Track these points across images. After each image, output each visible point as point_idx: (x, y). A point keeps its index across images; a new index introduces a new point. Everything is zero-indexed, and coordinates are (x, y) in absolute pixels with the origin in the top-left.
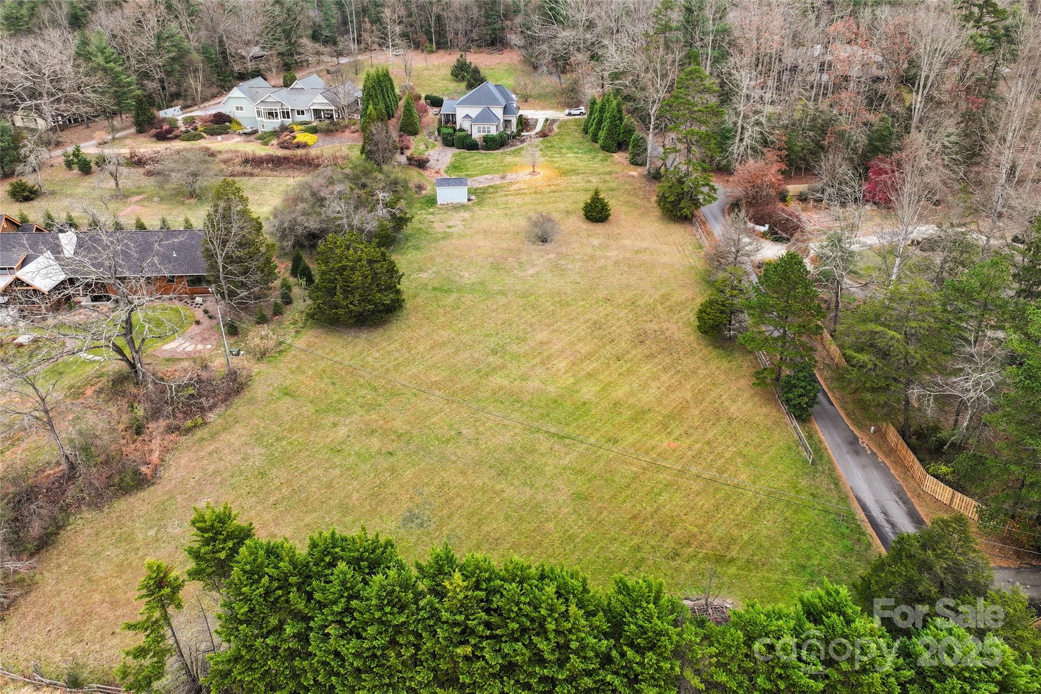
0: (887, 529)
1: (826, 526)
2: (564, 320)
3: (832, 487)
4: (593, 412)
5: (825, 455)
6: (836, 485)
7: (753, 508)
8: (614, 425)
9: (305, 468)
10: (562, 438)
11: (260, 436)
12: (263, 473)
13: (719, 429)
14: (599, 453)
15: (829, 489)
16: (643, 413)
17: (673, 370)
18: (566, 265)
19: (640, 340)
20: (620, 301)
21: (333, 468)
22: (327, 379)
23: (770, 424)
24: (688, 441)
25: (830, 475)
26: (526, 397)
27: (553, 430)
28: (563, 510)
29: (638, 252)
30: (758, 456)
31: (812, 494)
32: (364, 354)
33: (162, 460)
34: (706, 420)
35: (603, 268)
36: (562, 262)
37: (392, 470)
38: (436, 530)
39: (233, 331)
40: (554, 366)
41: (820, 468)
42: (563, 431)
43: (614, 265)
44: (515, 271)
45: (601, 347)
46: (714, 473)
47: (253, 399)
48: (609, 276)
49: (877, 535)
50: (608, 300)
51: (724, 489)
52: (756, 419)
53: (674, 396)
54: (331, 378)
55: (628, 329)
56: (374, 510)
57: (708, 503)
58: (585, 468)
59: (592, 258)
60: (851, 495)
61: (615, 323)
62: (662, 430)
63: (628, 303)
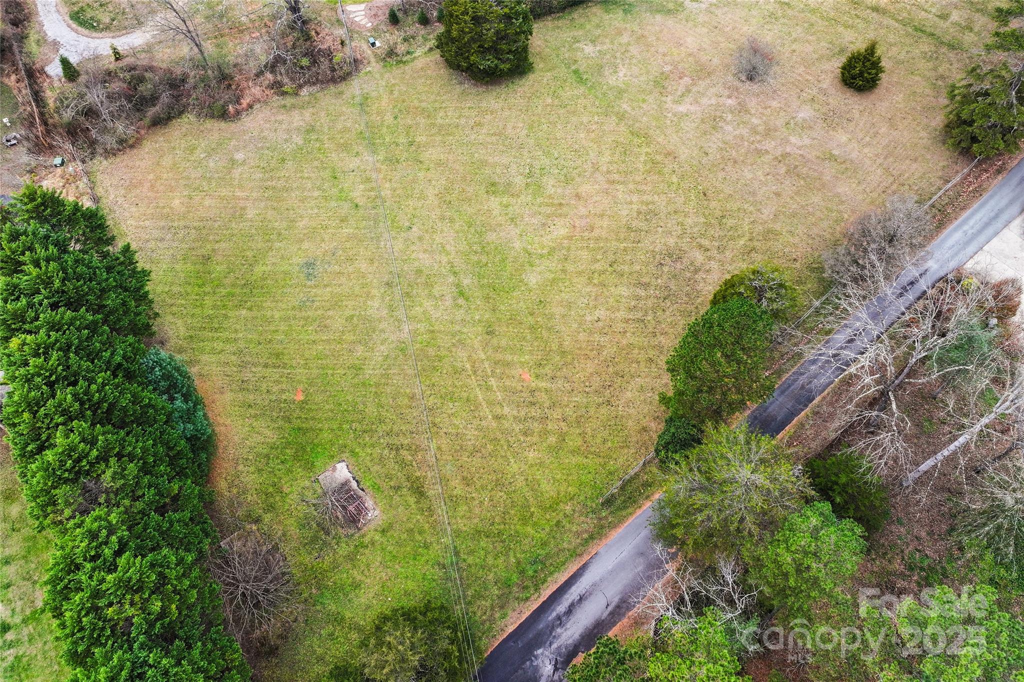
0: (561, 608)
1: (524, 552)
2: (631, 186)
3: (585, 536)
4: (515, 294)
5: (630, 510)
6: (592, 537)
7: (497, 480)
8: (511, 319)
9: (306, 175)
10: (461, 294)
11: (311, 129)
12: (283, 160)
13: (585, 400)
14: (465, 330)
15: (578, 534)
16: (549, 329)
17: (639, 315)
18: (728, 124)
19: (662, 262)
20: (713, 204)
21: (319, 189)
22: (396, 110)
23: (634, 439)
24: (543, 384)
25: (602, 527)
26: (491, 237)
27: (466, 282)
28: (382, 348)
29: (832, 158)
30: (573, 452)
31: (558, 522)
32: (444, 105)
33: (250, 106)
34: (587, 384)
35: (759, 153)
36: (730, 117)
37: (342, 221)
38: (310, 287)
39: (394, 19)
40: (552, 227)
41: (604, 514)
42: (470, 290)
43: (777, 158)
44: (670, 98)
45: (618, 240)
46: (517, 428)
47: (341, 93)
48: (750, 167)
49: (544, 602)
50: (705, 195)
51: (502, 446)
52: (630, 423)
53: (597, 339)
54: (400, 111)
55: (671, 241)
56: (302, 241)
57: (473, 442)
58: (439, 332)
59: (769, 132)
60: (586, 558)
61: (669, 225)
62: (540, 357)
63: (718, 213)
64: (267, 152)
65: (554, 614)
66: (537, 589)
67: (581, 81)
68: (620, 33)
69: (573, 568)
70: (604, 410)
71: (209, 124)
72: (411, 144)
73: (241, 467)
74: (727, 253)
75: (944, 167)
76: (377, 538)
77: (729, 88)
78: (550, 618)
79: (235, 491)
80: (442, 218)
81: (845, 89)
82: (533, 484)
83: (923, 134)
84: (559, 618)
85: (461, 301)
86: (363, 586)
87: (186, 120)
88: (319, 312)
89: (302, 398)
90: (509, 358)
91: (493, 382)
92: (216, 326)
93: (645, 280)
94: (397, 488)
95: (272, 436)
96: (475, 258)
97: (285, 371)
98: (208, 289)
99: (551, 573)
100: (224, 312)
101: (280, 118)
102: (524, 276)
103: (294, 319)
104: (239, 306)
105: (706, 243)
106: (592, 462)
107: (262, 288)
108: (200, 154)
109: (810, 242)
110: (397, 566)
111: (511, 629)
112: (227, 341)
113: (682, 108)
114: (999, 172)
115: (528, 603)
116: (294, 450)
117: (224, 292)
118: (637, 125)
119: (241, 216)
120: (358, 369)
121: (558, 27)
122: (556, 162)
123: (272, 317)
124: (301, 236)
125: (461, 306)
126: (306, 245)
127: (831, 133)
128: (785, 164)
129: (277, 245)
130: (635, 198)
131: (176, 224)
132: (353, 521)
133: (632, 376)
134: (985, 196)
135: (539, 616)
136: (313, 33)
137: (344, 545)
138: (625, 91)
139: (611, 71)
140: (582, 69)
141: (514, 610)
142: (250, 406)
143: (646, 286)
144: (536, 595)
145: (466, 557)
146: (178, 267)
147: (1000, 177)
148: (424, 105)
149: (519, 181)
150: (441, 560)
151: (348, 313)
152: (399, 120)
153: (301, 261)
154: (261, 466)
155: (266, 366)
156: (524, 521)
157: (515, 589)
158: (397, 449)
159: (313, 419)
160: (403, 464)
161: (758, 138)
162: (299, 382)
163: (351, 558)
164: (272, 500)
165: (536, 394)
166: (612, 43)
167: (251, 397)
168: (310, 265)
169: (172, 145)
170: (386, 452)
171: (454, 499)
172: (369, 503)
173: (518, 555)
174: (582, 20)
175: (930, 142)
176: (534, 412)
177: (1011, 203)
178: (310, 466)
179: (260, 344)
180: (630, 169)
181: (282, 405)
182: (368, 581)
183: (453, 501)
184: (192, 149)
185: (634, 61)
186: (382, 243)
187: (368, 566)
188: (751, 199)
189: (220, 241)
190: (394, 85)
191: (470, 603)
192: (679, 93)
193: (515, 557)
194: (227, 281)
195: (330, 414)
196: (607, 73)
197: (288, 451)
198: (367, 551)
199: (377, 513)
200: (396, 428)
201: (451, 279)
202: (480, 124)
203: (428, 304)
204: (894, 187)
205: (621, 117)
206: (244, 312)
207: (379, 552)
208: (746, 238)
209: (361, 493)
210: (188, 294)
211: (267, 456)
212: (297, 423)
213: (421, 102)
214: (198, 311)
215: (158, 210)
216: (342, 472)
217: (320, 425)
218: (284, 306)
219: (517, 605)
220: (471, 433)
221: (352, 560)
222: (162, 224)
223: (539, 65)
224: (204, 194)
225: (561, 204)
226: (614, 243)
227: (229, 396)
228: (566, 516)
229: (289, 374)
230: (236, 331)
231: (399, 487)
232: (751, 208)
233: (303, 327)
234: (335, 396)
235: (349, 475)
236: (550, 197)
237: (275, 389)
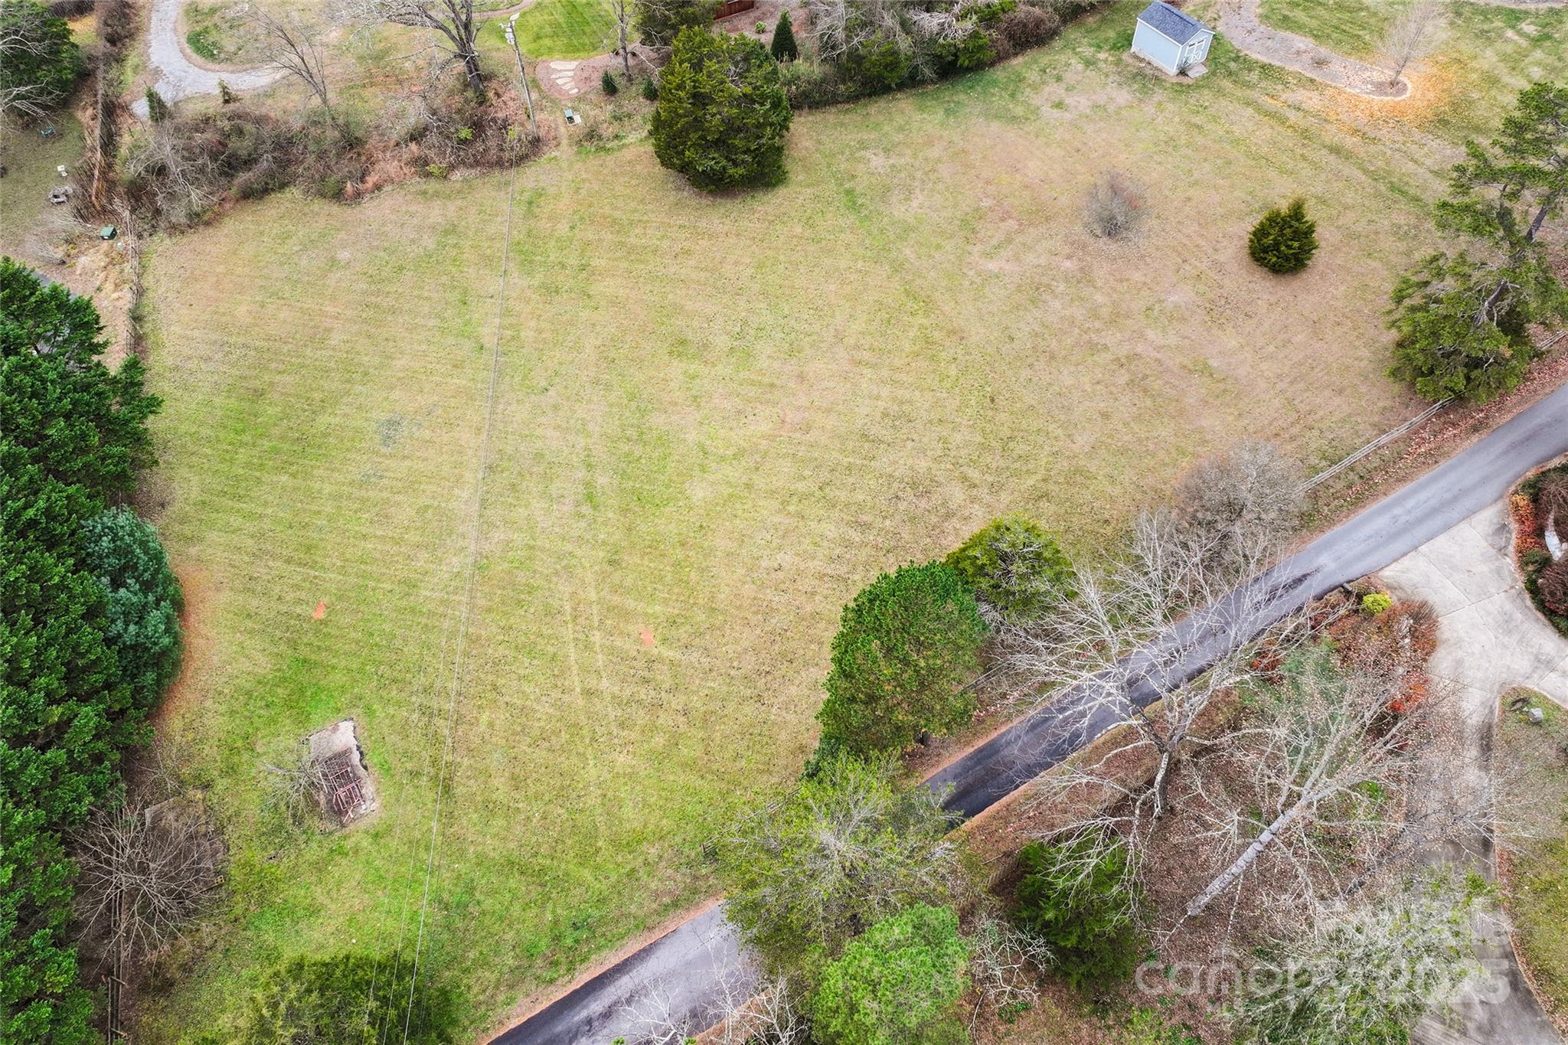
0: (595, 1006)
1: (569, 907)
4: (667, 510)
7: (562, 788)
8: (650, 547)
9: (426, 294)
10: (590, 497)
11: (452, 230)
12: (401, 268)
13: (725, 688)
14: (579, 552)
15: (657, 895)
16: (702, 570)
17: (843, 570)
18: (1056, 297)
19: (900, 494)
20: (1002, 416)
21: (438, 316)
22: (576, 217)
23: (782, 762)
24: (668, 653)
25: (695, 891)
26: (657, 420)
27: (602, 480)
28: (455, 560)
29: (1207, 371)
30: (684, 765)
31: (633, 870)
32: (645, 218)
33: (378, 187)
34: (735, 664)
35: (1093, 348)
36: (1062, 287)
37: (455, 366)
38: (384, 456)
39: (610, 87)
40: (750, 417)
41: (704, 871)
42: (603, 493)
43: (1118, 359)
44: (979, 247)
45: (842, 451)
46: (613, 713)
47: (507, 184)
48: (1072, 369)
49: (576, 992)
50: (993, 400)
51: (583, 737)
52: (783, 736)
53: (769, 597)
54: (582, 219)
55: (923, 465)
56: (392, 388)
57: (542, 724)
58: (542, 550)
59: (1115, 319)
60: (657, 934)
61: (925, 440)
62: (676, 612)
63: (1005, 432)
64: (382, 254)
65: (584, 1014)
66: (571, 969)
67: (853, 206)
68: (930, 143)
69: (633, 947)
70: (748, 709)
71: (320, 206)
72: (583, 268)
73: (208, 703)
74: (1003, 495)
75: (1385, 408)
76: (365, 844)
77: (1072, 244)
78: (576, 1019)
79: (190, 736)
80: (596, 382)
81: (1254, 266)
82: (611, 805)
83: (1365, 353)
84: (589, 1022)
85: (585, 509)
86: (323, 913)
87: (289, 196)
88: (385, 495)
89: (322, 616)
90: (630, 603)
91: (597, 637)
92: (242, 493)
93: (867, 518)
94: (415, 774)
95: (264, 666)
96: (625, 448)
97: (312, 573)
98: (246, 438)
99: (599, 948)
100: (258, 474)
101: (413, 208)
102: (687, 485)
103: (349, 498)
104: (279, 470)
105: (974, 474)
106: (707, 787)
107: (319, 447)
108: (293, 245)
109: (1138, 496)
110: (380, 893)
111: (514, 1023)
112: (250, 516)
113: (992, 266)
114: (1475, 429)
115: (552, 988)
116: (287, 692)
117: (267, 444)
118: (918, 282)
119: (322, 341)
120: (410, 585)
121: (842, 125)
122: (782, 322)
123: (320, 491)
124: (394, 380)
125: (583, 516)
126: (396, 394)
127: (1215, 331)
128: (1128, 370)
129: (358, 388)
130: (885, 392)
131: (232, 340)
132: (338, 811)
133: (806, 664)
134: (1443, 464)
135: (561, 1012)
136: (491, 94)
137: (314, 845)
138: (914, 229)
139: (902, 196)
140: (858, 190)
141: (528, 995)
142: (249, 616)
143: (866, 527)
144: (567, 979)
145: (482, 898)
146: (217, 401)
147: (1475, 438)
148: (618, 214)
149: (722, 342)
150: (445, 896)
151: (422, 501)
152: (576, 231)
153: (383, 417)
154: (236, 706)
155: (288, 561)
156: (583, 860)
157: (539, 962)
158: (431, 715)
159: (328, 649)
160: (435, 740)
161: (1097, 324)
162: (326, 592)
163: (319, 868)
164: (236, 759)
165: (656, 666)
166: (915, 156)
167: (255, 603)
168: (393, 424)
169: (261, 228)
170: (415, 716)
171: (491, 806)
172: (368, 789)
173: (559, 911)
174: (881, 118)
175: (1372, 366)
176: (644, 693)
177: (1484, 481)
178: (302, 719)
179: (291, 527)
180: (890, 347)
181: (292, 622)
182: (333, 907)
183: (489, 808)
184: (285, 237)
185: (940, 186)
186: (501, 407)
187: (339, 883)
188: (1062, 417)
189: (284, 372)
190: (584, 180)
191: (466, 971)
192: (995, 242)
193: (553, 912)
194: (275, 431)
195: (353, 646)
196: (894, 199)
197: (280, 691)
198: (344, 862)
199: (374, 806)
200: (438, 685)
201: (581, 474)
202: (688, 252)
203: (537, 505)
204: (1295, 430)
205: (898, 267)
206: (284, 478)
207: (361, 866)
208: (1039, 477)
209: (361, 772)
210: (219, 441)
211: (249, 694)
212: (304, 652)
213: (616, 208)
214: (224, 467)
215: (215, 317)
216: (344, 737)
217: (334, 661)
218: (341, 478)
219: (533, 988)
220: (543, 709)
221: (320, 870)
222: (214, 337)
223: (796, 174)
224: (282, 302)
225: (772, 385)
226: (835, 454)
227: (225, 596)
228: (646, 863)
229: (315, 577)
230: (266, 504)
231: (418, 773)
232: (1059, 431)
233: (356, 512)
234: (369, 621)
235: (353, 743)
236: (761, 372)
237: (290, 597)
